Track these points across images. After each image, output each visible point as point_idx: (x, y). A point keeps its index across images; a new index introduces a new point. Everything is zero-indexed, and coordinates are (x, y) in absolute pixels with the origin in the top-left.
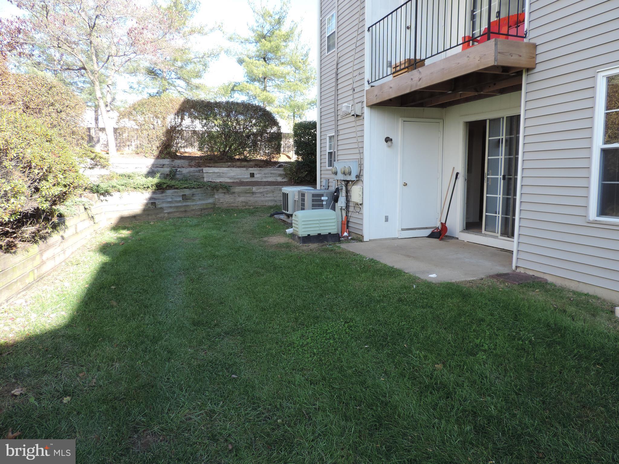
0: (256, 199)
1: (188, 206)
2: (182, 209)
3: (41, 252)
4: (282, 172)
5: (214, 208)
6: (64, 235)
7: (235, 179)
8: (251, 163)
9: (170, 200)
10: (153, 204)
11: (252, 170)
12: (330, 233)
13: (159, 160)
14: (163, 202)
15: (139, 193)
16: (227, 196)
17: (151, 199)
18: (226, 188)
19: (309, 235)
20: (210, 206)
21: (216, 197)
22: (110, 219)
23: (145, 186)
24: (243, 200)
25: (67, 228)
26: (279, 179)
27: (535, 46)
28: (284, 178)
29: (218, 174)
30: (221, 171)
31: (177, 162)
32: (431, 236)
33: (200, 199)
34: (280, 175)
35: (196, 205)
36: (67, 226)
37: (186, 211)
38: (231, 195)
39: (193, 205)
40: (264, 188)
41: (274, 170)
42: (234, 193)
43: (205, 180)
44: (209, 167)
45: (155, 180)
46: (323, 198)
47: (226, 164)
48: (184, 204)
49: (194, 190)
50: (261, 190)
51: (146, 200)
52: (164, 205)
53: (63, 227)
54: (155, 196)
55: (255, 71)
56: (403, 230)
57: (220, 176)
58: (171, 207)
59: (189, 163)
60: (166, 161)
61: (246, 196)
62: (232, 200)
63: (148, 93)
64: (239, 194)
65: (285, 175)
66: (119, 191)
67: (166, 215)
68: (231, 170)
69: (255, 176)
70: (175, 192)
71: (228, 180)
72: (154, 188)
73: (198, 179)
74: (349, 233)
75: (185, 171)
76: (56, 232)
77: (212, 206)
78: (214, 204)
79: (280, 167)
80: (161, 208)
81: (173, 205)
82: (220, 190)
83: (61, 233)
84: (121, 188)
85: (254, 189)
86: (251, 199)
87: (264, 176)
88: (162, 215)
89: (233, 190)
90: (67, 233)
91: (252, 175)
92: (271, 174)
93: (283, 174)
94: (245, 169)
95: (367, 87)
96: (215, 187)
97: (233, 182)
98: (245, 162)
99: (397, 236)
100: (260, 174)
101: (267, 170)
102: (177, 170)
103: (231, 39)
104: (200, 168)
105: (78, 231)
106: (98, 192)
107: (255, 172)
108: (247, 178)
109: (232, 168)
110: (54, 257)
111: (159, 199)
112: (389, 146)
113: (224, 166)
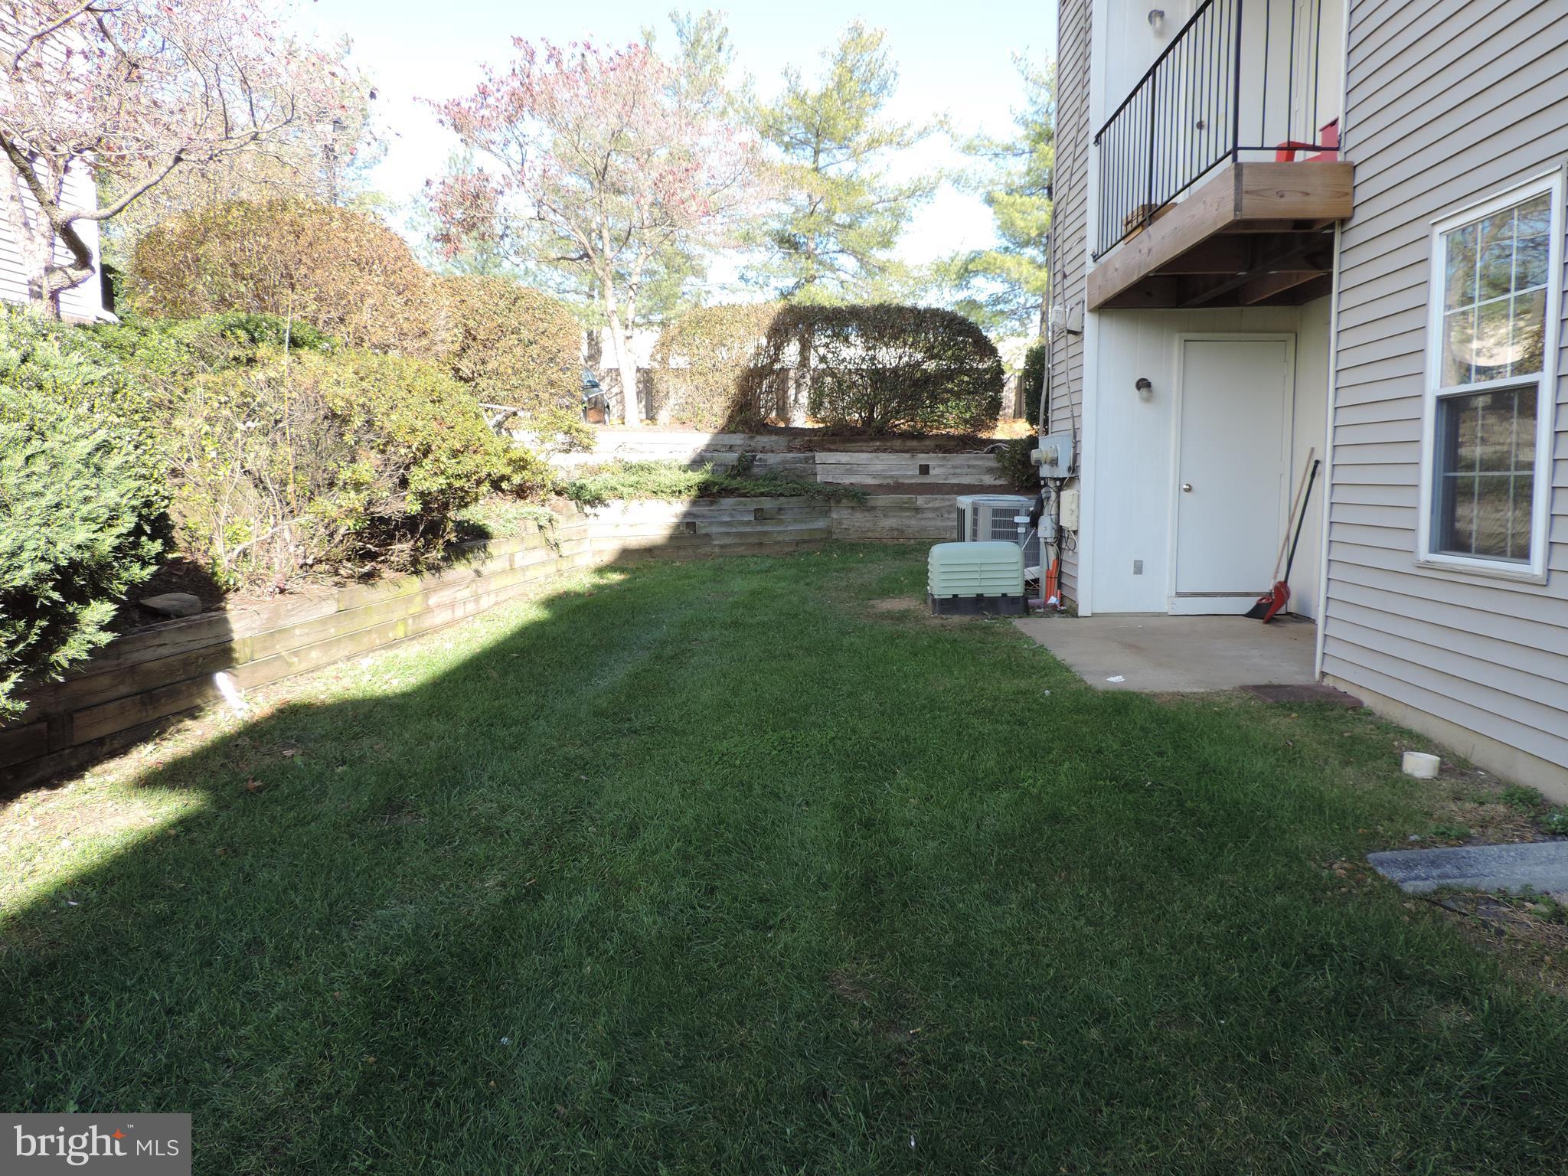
0: (923, 522)
1: (765, 533)
2: (754, 540)
3: (427, 592)
4: (994, 464)
5: (827, 541)
6: (481, 569)
7: (885, 478)
8: (927, 442)
9: (727, 519)
10: (691, 526)
11: (923, 459)
12: (1004, 595)
13: (721, 436)
14: (711, 524)
15: (663, 504)
16: (858, 515)
17: (687, 515)
18: (858, 497)
19: (955, 596)
20: (818, 536)
21: (835, 516)
22: (600, 551)
23: (674, 489)
24: (894, 526)
25: (490, 556)
26: (988, 480)
27: (1353, 169)
28: (1000, 477)
29: (848, 467)
30: (854, 461)
31: (763, 440)
32: (1252, 614)
33: (795, 520)
34: (990, 471)
35: (785, 531)
36: (490, 554)
37: (761, 544)
38: (866, 514)
39: (779, 532)
40: (943, 499)
41: (976, 458)
42: (873, 508)
43: (819, 479)
44: (830, 450)
45: (697, 477)
46: (1017, 519)
47: (871, 444)
48: (759, 529)
49: (782, 499)
50: (937, 504)
51: (677, 516)
52: (714, 529)
53: (482, 555)
54: (696, 510)
55: (1020, 223)
56: (1179, 595)
57: (850, 472)
58: (728, 534)
59: (789, 441)
60: (738, 439)
61: (901, 517)
62: (868, 525)
63: (776, 288)
64: (886, 511)
65: (1002, 472)
66: (621, 498)
67: (717, 550)
68: (878, 457)
69: (931, 471)
70: (740, 503)
71: (870, 481)
72: (694, 492)
73: (801, 477)
74: (1062, 598)
75: (773, 459)
76: (465, 561)
77: (824, 536)
78: (829, 532)
79: (992, 451)
80: (707, 535)
81: (734, 530)
82: (844, 501)
83: (475, 564)
84: (626, 490)
85: (921, 501)
86: (913, 522)
87: (952, 471)
88: (708, 549)
89: (871, 503)
90: (490, 567)
91: (925, 470)
92: (969, 466)
93: (997, 468)
94: (907, 455)
95: (1090, 267)
96: (834, 495)
97: (879, 486)
98: (914, 440)
99: (1165, 608)
100: (942, 468)
101: (960, 459)
102: (755, 456)
103: (969, 149)
104: (809, 454)
105: (516, 565)
106: (578, 497)
107: (931, 463)
108: (913, 476)
109: (880, 454)
110: (452, 605)
111: (703, 516)
112: (1148, 400)
113: (864, 449)
